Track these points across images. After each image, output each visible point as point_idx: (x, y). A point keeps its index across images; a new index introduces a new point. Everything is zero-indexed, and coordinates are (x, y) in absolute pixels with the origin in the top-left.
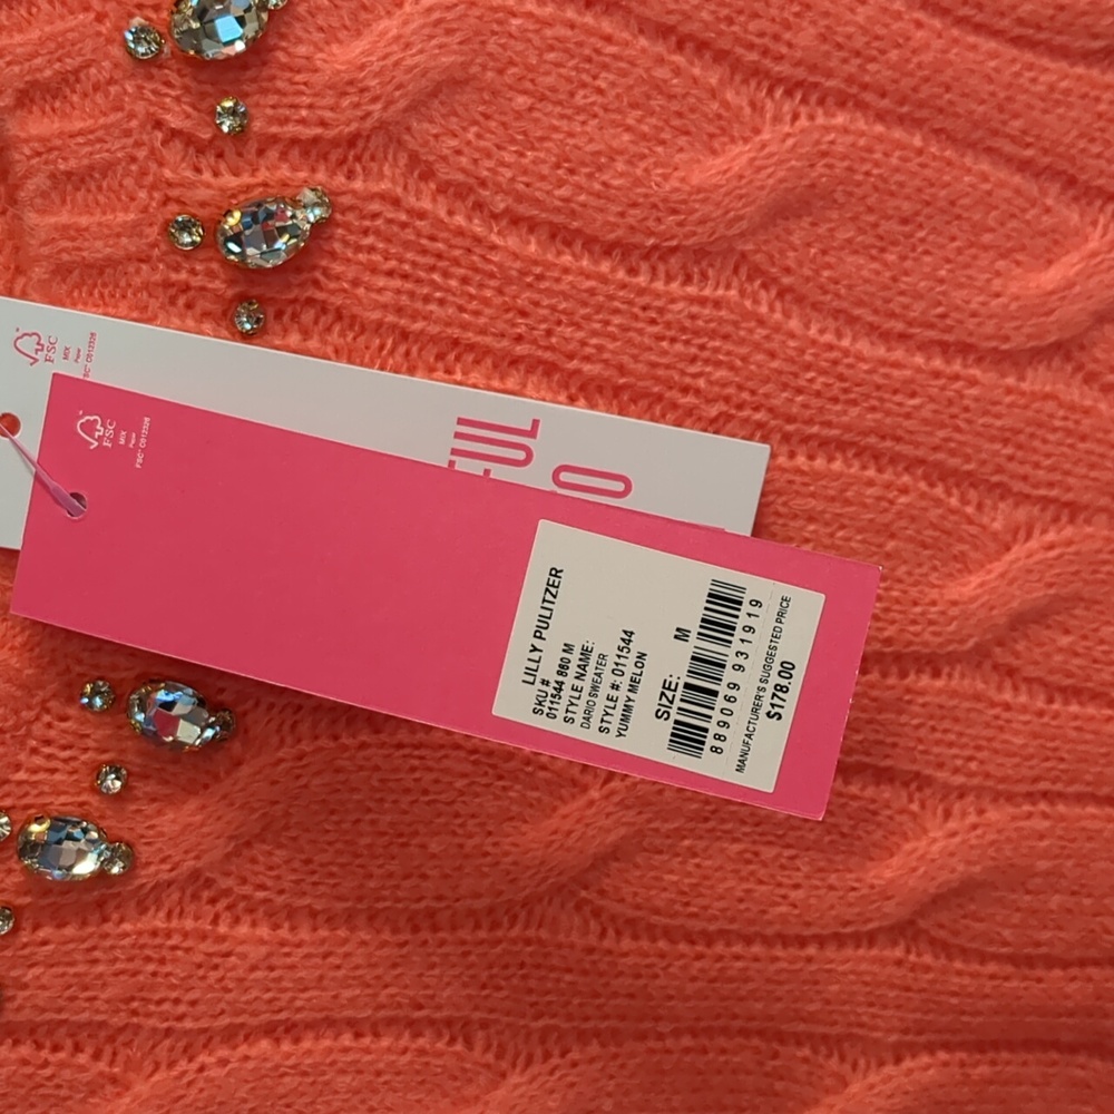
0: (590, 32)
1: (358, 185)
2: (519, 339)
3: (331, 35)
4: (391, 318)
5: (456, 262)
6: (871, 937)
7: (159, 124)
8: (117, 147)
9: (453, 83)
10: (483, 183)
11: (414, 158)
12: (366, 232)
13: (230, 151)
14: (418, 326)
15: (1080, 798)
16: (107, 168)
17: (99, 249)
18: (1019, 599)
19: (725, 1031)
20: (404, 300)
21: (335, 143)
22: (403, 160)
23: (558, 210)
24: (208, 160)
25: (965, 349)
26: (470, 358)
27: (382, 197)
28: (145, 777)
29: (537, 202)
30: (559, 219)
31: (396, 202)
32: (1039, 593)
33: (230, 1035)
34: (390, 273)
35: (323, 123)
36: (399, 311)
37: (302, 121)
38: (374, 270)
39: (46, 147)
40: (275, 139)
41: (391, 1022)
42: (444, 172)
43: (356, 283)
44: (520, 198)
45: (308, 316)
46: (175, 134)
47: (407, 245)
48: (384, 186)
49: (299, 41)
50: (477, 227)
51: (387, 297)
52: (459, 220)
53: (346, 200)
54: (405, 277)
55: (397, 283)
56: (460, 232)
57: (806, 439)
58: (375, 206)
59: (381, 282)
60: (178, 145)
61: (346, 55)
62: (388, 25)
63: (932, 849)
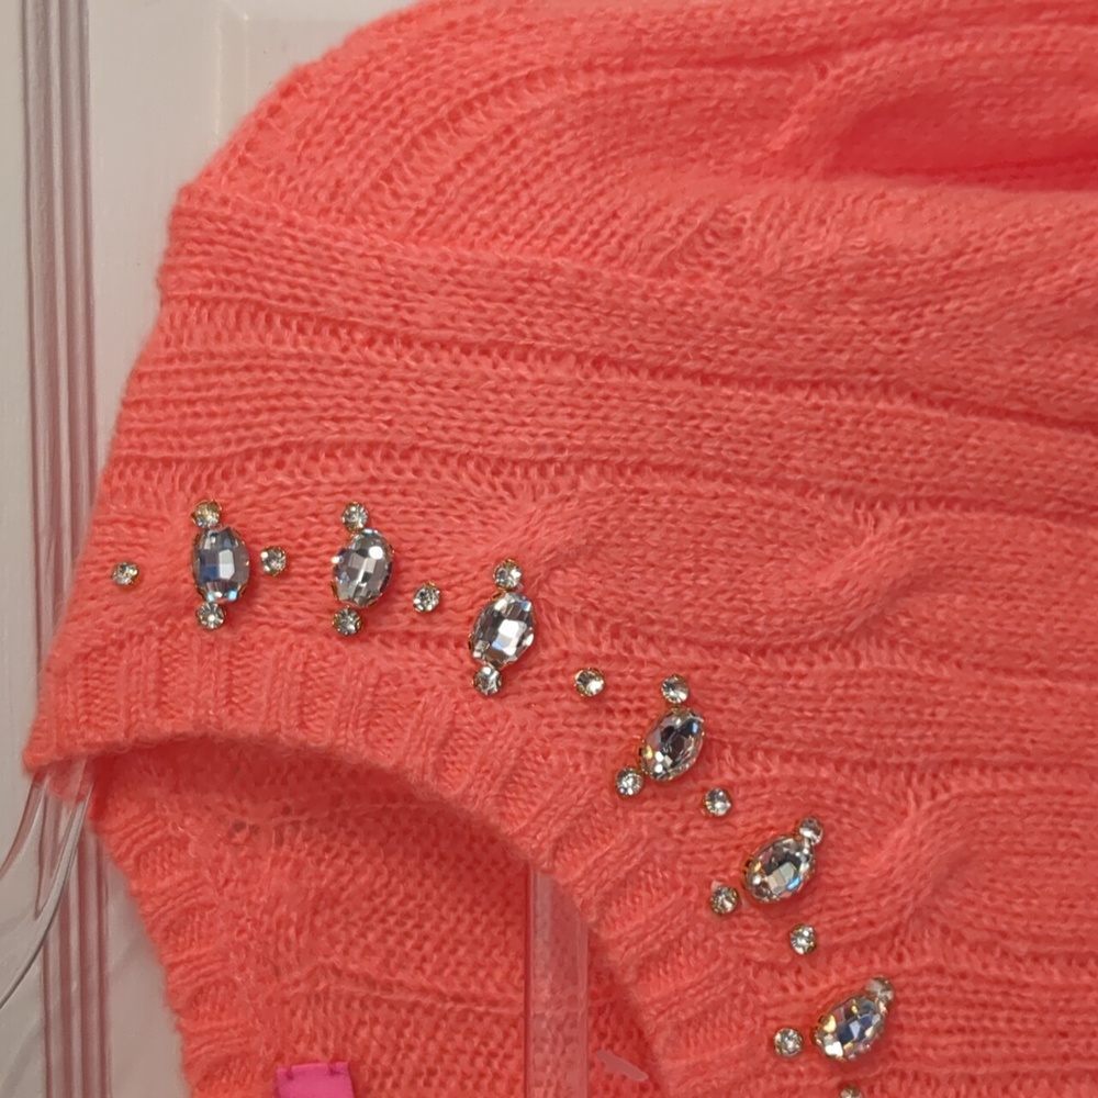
0: (1054, 792)
1: (908, 964)
2: (1066, 1058)
4: (959, 1069)
5: (999, 1007)
7: (748, 962)
8: (720, 990)
9: (961, 862)
10: (1004, 935)
11: (945, 930)
12: (922, 1003)
13: (806, 967)
14: (982, 1070)
16: (717, 1007)
20: (967, 1050)
21: (882, 937)
22: (937, 933)
23: (1066, 942)
24: (789, 979)
26: (1029, 1083)
27: (928, 969)
29: (1051, 940)
30: (1072, 948)
31: (941, 971)
34: (949, 1032)
35: (871, 924)
36: (964, 1060)
37: (855, 926)
38: (936, 1032)
39: (668, 1005)
40: (837, 947)
42: (969, 934)
43: (924, 1046)
44: (1036, 939)
45: (893, 1084)
46: (761, 965)
47: (957, 1003)
48: (928, 960)
49: (836, 863)
50: (1009, 973)
51: (953, 1052)
52: (993, 971)
53: (902, 980)
54: (962, 1030)
55: (958, 1038)
56: (997, 981)
58: (925, 979)
59: (943, 1041)
60: (765, 972)
62: (901, 833)
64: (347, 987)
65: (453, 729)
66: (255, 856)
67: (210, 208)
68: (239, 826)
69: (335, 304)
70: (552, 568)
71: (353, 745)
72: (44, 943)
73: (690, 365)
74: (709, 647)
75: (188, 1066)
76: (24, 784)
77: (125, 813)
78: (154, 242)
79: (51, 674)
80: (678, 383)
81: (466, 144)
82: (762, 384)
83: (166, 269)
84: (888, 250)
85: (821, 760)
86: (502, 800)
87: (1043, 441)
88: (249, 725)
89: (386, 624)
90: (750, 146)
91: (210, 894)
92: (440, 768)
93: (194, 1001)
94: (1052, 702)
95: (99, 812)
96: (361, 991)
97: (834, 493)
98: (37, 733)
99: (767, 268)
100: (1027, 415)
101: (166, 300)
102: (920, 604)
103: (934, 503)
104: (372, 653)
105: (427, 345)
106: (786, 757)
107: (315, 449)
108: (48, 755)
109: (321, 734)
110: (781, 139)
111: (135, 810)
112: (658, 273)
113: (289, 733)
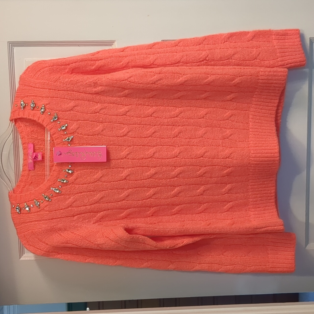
0: (87, 122)
1: (74, 135)
2: (87, 142)
3: (70, 127)
5: (82, 138)
6: (123, 180)
7: (61, 134)
8: (59, 136)
9: (79, 128)
10: (82, 133)
11: (78, 133)
12: (75, 138)
14: (80, 143)
15: (136, 167)
16: (59, 138)
17: (59, 142)
19: (114, 189)
23: (88, 134)
24: (65, 136)
25: (119, 137)
26: (84, 144)
28: (68, 176)
32: (128, 152)
33: (77, 193)
35: (71, 132)
38: (77, 140)
39: (55, 137)
40: (68, 134)
41: (89, 191)
42: (80, 133)
43: (75, 141)
44: (85, 134)
45: (73, 144)
47: (78, 138)
48: (76, 135)
50: (83, 136)
51: (78, 142)
52: (81, 136)
54: (79, 140)
57: (109, 145)
60: (63, 135)
61: (71, 127)
62: (74, 125)
63: (126, 172)
64: (34, 138)
65: (39, 117)
66: (27, 128)
67: (22, 77)
68: (26, 125)
69: (31, 85)
70: (46, 105)
71: (32, 118)
73: (57, 89)
74: (59, 111)
75: (22, 143)
76: (10, 121)
77: (17, 124)
78: (19, 80)
79: (11, 113)
80: (57, 91)
81: (41, 72)
82: (63, 91)
83: (19, 82)
84: (72, 80)
85: (68, 120)
86: (43, 122)
87: (87, 95)
88: (25, 117)
89: (35, 109)
90: (64, 72)
91: (24, 130)
92: (38, 120)
93: (22, 138)
94: (87, 115)
95: (15, 124)
96: (35, 138)
97: (69, 99)
98: (10, 118)
99: (62, 82)
100: (85, 93)
101: (19, 84)
102: (76, 108)
103: (78, 100)
104: (34, 111)
105: (38, 88)
106: (65, 119)
107: (30, 96)
108: (11, 119)
109: (30, 118)
110: (66, 71)
111: (18, 124)
112: (54, 82)
113: (28, 118)
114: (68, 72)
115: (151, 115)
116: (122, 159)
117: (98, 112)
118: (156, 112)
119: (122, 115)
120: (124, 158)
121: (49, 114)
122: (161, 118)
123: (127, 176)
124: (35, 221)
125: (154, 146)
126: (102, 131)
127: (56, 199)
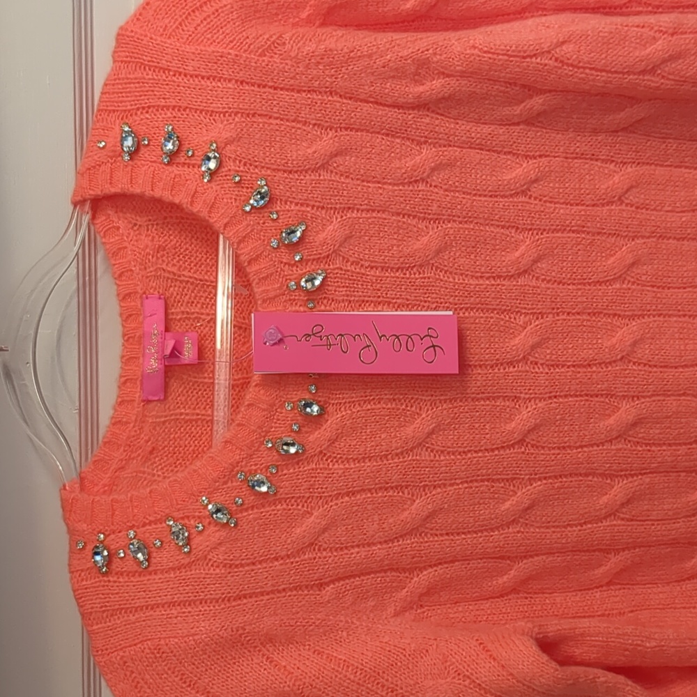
0: (379, 218)
1: (331, 267)
2: (379, 297)
3: (317, 233)
4: (345, 298)
5: (359, 281)
6: (513, 445)
7: (282, 263)
8: (272, 270)
9: (348, 238)
10: (361, 260)
11: (344, 258)
12: (335, 278)
13: (299, 265)
14: (352, 299)
15: (566, 396)
16: (272, 274)
17: (272, 294)
18: (531, 341)
19: (476, 481)
20: (348, 293)
21: (324, 258)
22: (341, 258)
23: (381, 263)
24: (294, 268)
25: (499, 277)
26: (367, 304)
27: (338, 268)
28: (304, 427)
29: (376, 262)
30: (383, 265)
31: (341, 269)
32: (537, 339)
33: (337, 496)
34: (343, 287)
35: (320, 254)
36: (348, 296)
37: (315, 254)
38: (339, 287)
39: (257, 272)
40: (309, 260)
41: (381, 488)
42: (351, 259)
43: (335, 291)
44: (372, 262)
45: (325, 301)
46: (286, 264)
47: (346, 279)
48: (338, 266)
49: (310, 236)
50: (363, 271)
51: (344, 293)
52: (358, 270)
53: (329, 271)
54: (347, 287)
55: (345, 289)
56: (358, 273)
57: (461, 309)
58: (336, 271)
59: (341, 289)
60: (287, 266)
61: (322, 236)
62: (331, 227)
63: (524, 417)
64: (167, 275)
65: (196, 191)
66: (140, 234)
67: (128, 33)
68: (135, 225)
69: (164, 63)
70: (226, 145)
71: (167, 196)
72: (77, 254)
73: (270, 84)
74: (274, 170)
75: (118, 295)
76: (71, 207)
77: (101, 219)
78: (112, 43)
79: (80, 174)
80: (267, 89)
81: (205, 15)
82: (293, 90)
83: (115, 52)
84: (330, 50)
85: (308, 205)
86: (210, 212)
87: (382, 111)
88: (138, 191)
89: (178, 160)
90: (295, 17)
91: (126, 244)
92: (192, 203)
93: (120, 275)
94: (380, 191)
95: (94, 217)
96: (171, 276)
97: (315, 125)
98: (75, 192)
99: (293, 54)
100: (376, 103)
101: (115, 61)
102: (339, 159)
103: (346, 129)
104: (174, 170)
105: (191, 76)
106: (297, 204)
107: (158, 107)
108: (79, 198)
109: (158, 193)
110: (304, 15)
111: (104, 218)
112: (260, 55)
113: (148, 193)
114: (309, 21)
115: (620, 199)
116: (511, 363)
117: (423, 180)
118: (636, 187)
119: (511, 196)
120: (518, 361)
121: (237, 179)
122: (655, 209)
123: (529, 431)
124: (172, 604)
125: (632, 317)
126: (438, 252)
127: (255, 519)
